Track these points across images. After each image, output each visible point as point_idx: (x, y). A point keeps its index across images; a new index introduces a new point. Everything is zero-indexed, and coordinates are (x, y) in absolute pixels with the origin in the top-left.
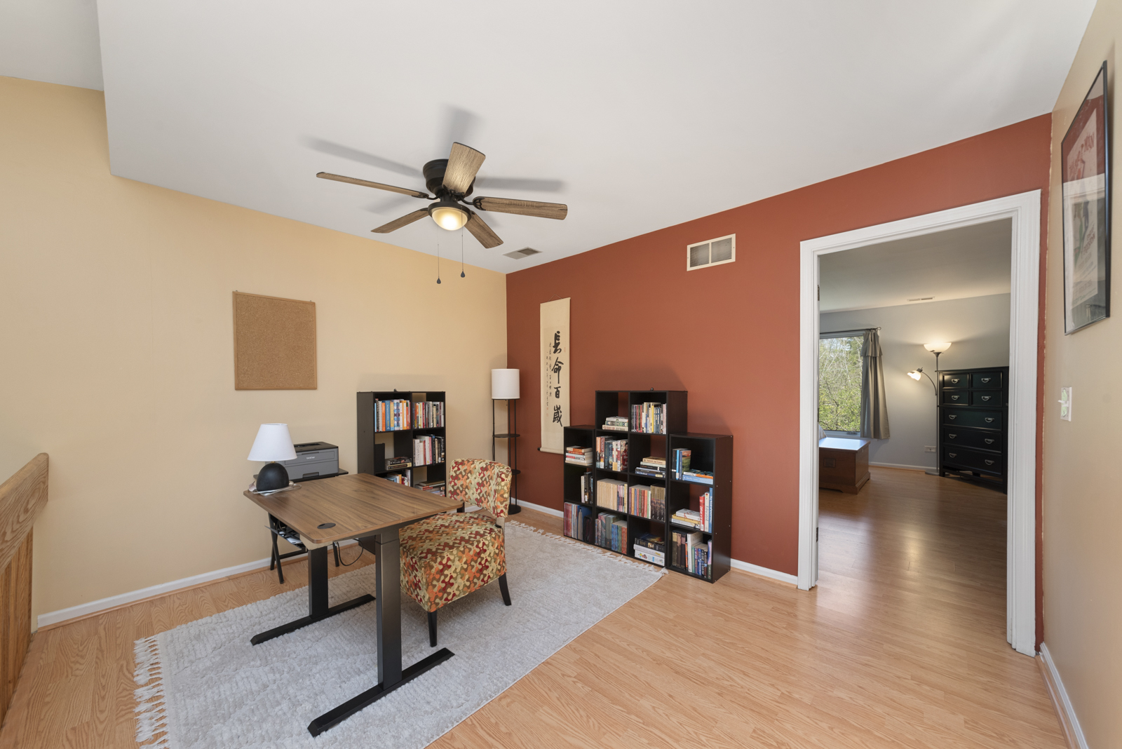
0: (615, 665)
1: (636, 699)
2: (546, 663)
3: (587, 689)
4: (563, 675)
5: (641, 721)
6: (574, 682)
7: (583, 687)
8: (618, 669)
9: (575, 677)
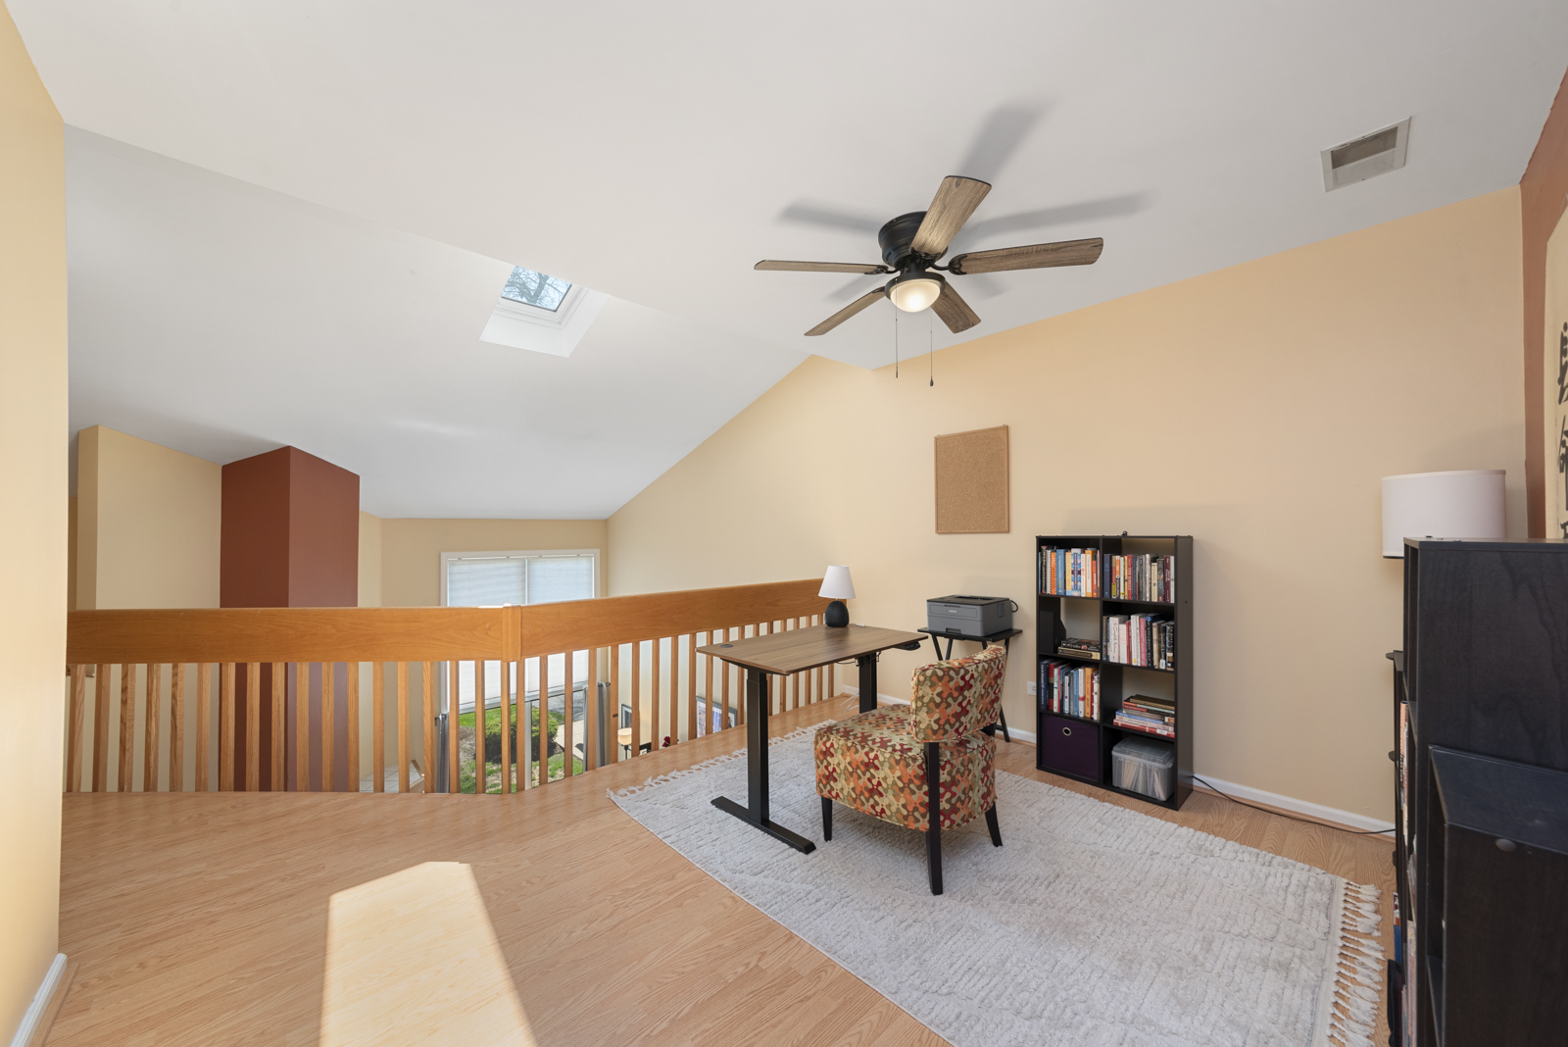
0: (780, 1022)
1: (696, 1036)
2: (791, 937)
3: (731, 978)
4: (763, 954)
5: (653, 1034)
6: (748, 964)
7: (736, 973)
8: (768, 1024)
9: (757, 965)
